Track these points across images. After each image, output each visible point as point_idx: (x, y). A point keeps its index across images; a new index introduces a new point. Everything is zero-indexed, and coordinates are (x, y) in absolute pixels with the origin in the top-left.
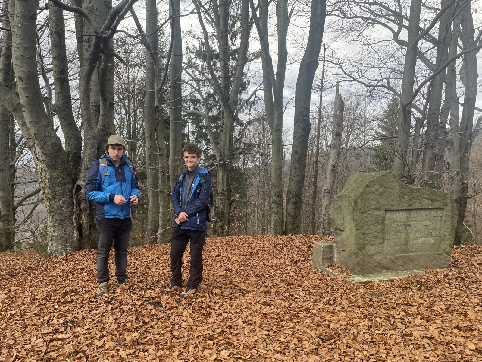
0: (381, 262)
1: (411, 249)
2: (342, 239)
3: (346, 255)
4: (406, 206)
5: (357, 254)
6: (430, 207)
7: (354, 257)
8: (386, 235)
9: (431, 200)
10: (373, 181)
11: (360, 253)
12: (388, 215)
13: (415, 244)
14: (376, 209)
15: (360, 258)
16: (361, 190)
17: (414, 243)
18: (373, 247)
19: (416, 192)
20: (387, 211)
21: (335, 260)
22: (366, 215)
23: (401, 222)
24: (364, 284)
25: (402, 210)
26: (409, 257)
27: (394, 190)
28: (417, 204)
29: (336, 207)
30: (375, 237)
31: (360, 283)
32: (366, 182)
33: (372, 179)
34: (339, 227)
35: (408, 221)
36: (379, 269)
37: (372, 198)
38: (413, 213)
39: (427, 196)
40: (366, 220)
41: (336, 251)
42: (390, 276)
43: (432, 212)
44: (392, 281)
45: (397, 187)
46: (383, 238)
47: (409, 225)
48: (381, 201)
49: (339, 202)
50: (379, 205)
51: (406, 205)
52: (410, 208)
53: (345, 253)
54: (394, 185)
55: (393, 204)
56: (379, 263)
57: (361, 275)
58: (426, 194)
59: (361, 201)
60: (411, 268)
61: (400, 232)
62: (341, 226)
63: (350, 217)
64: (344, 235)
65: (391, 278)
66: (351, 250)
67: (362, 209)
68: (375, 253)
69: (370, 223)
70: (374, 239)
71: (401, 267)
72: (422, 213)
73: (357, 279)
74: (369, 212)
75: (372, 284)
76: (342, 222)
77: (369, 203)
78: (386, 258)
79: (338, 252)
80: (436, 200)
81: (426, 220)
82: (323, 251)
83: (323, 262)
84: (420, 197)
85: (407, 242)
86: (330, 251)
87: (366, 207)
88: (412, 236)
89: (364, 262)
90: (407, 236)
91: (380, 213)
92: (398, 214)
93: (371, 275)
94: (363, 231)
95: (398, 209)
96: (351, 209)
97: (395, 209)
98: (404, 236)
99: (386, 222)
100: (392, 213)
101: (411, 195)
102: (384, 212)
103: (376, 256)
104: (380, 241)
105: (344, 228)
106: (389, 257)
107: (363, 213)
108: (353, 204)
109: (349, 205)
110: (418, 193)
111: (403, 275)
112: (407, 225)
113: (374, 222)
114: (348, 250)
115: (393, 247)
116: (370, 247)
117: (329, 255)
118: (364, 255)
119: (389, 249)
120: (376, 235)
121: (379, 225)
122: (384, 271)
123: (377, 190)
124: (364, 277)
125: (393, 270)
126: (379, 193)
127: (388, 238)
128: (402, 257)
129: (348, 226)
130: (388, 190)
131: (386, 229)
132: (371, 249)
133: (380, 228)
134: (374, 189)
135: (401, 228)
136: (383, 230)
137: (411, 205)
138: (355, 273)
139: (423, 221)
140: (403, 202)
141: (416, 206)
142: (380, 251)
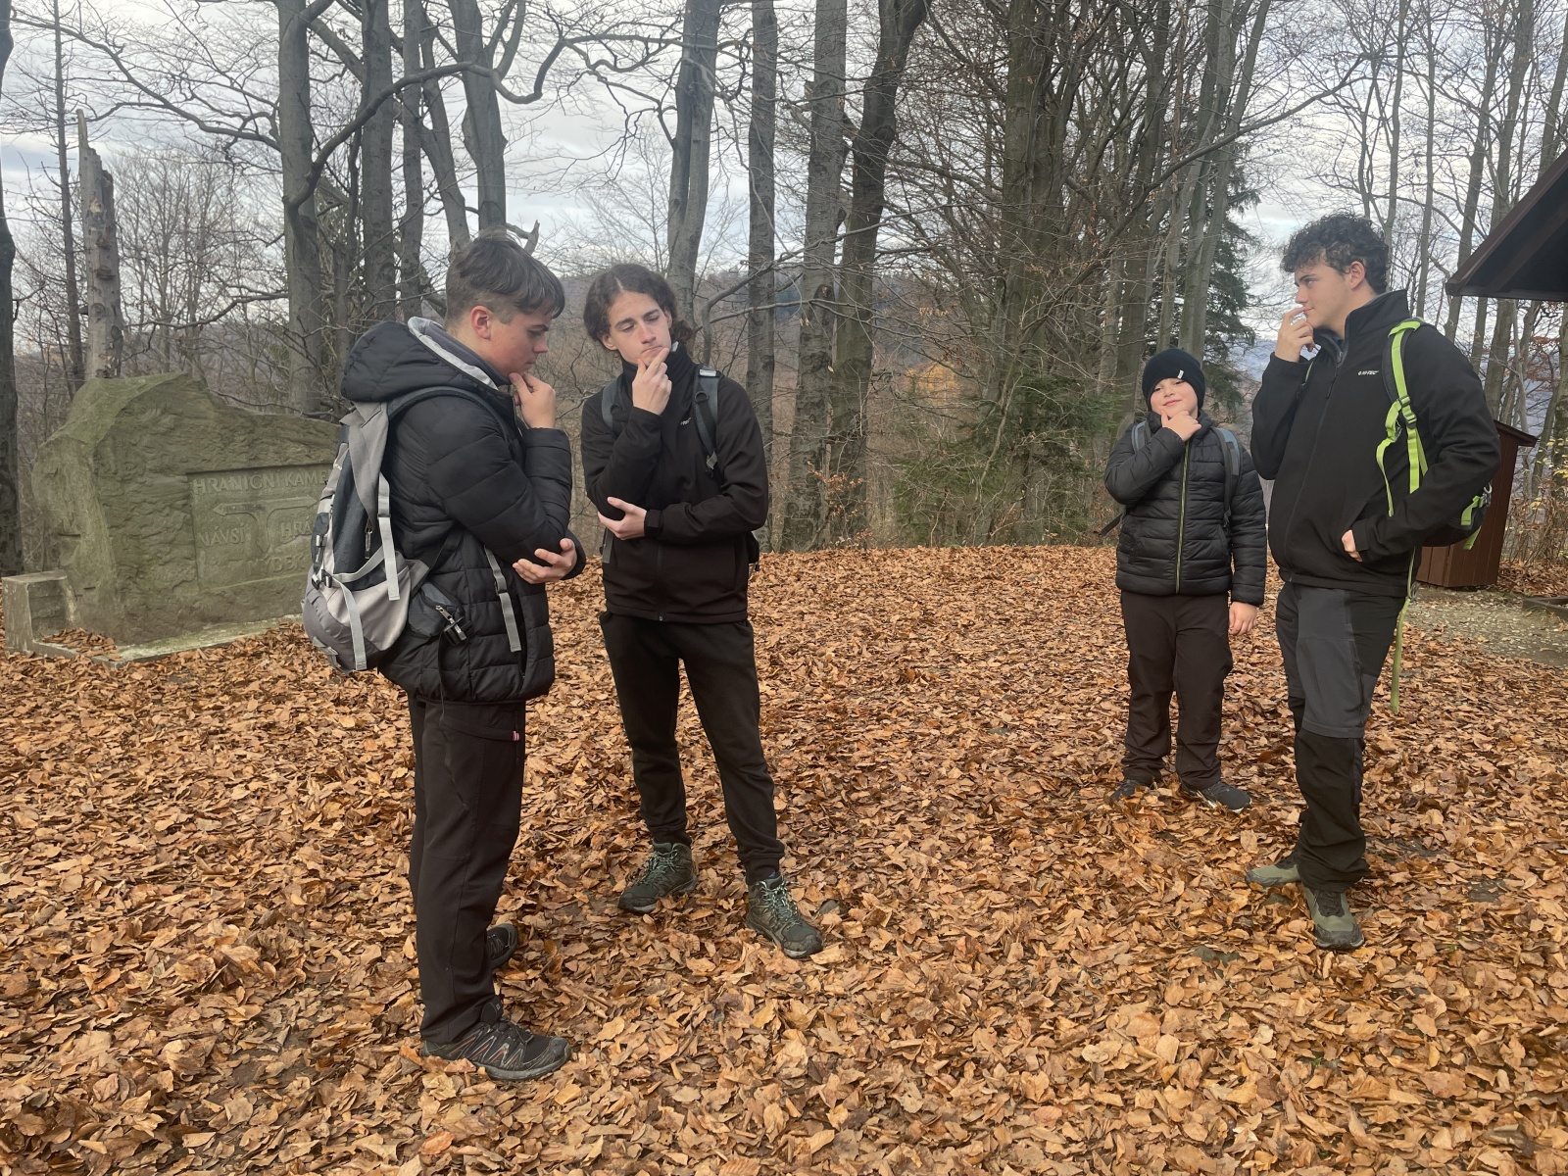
0: (197, 605)
1: (272, 567)
2: (78, 559)
3: (96, 600)
4: (241, 461)
5: (123, 592)
6: (307, 461)
7: (117, 600)
8: (199, 536)
9: (307, 444)
10: (140, 398)
11: (132, 586)
12: (199, 485)
13: (281, 554)
14: (162, 471)
15: (133, 601)
16: (110, 421)
17: (278, 550)
18: (167, 568)
19: (265, 426)
20: (192, 474)
21: (72, 618)
22: (133, 486)
23: (235, 500)
24: (150, 662)
25: (233, 471)
26: (270, 585)
27: (203, 422)
28: (271, 455)
29: (46, 471)
30: (171, 543)
31: (136, 661)
32: (122, 401)
33: (138, 393)
34: (66, 525)
35: (254, 498)
36: (195, 624)
37: (145, 441)
38: (265, 477)
39: (293, 435)
40: (138, 500)
41: (69, 593)
42: (224, 636)
43: (314, 474)
44: (226, 646)
45: (212, 414)
46: (193, 543)
47: (259, 507)
48: (173, 449)
49: (56, 458)
50: (167, 460)
51: (243, 458)
52: (255, 464)
53: (92, 593)
54: (202, 407)
55: (208, 457)
56: (192, 609)
57: (144, 642)
58: (293, 430)
59: (114, 451)
60: (281, 611)
61: (238, 526)
62: (71, 522)
63: (88, 496)
64: (83, 546)
65: (225, 640)
66: (105, 582)
67: (120, 473)
68: (176, 582)
69: (151, 507)
70: (168, 549)
71: (252, 612)
72: (288, 477)
73: (130, 653)
74: (140, 480)
75: (173, 660)
76: (71, 510)
77: (137, 454)
78: (209, 594)
79: (77, 596)
80: (317, 444)
81: (301, 493)
82: (32, 599)
83: (35, 628)
84: (277, 436)
85: (259, 552)
86: (52, 597)
87: (129, 466)
88: (271, 533)
89: (148, 609)
90: (258, 535)
91: (174, 480)
92: (223, 481)
93: (172, 640)
94: (130, 528)
95: (220, 468)
96: (89, 474)
97: (213, 468)
98: (249, 537)
99: (196, 501)
100: (209, 480)
101: (251, 432)
102: (186, 478)
103: (179, 590)
104: (186, 551)
105: (79, 527)
106: (216, 590)
107: (123, 481)
108: (91, 460)
109: (81, 463)
110: (268, 429)
111: (257, 631)
112: (252, 508)
113: (160, 505)
114: (98, 584)
115: (225, 564)
116: (159, 569)
117: (50, 609)
118: (143, 593)
119: (215, 570)
120: (171, 537)
121: (177, 512)
122: (209, 626)
123: (156, 422)
124: (150, 647)
125: (231, 621)
126: (162, 429)
127: (207, 543)
128: (253, 587)
129: (89, 521)
130: (186, 421)
131: (197, 519)
132: (162, 575)
133: (181, 519)
134: (145, 418)
135: (238, 517)
136: (189, 524)
137: (256, 458)
138: (126, 642)
139: (293, 495)
140: (234, 451)
141: (270, 459)
142: (190, 578)
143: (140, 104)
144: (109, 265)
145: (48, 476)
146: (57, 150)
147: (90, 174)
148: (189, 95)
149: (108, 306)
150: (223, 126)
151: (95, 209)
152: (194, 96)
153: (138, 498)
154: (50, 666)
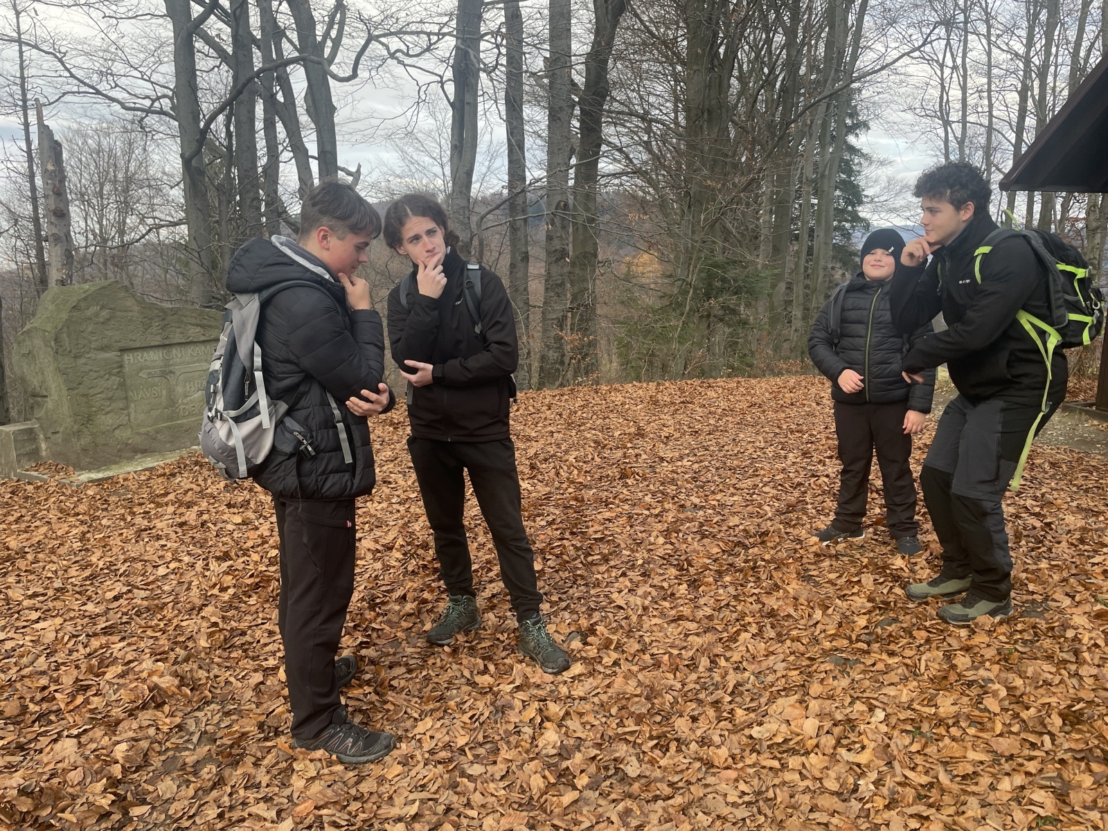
0: (130, 441)
1: (181, 413)
2: (46, 413)
3: (60, 440)
4: (157, 340)
5: (78, 434)
6: (203, 338)
7: (74, 440)
8: (130, 393)
9: (202, 326)
10: (85, 299)
11: (85, 430)
12: (128, 358)
13: (187, 404)
14: (102, 349)
15: (85, 440)
16: (64, 316)
17: (185, 401)
18: (109, 416)
19: (173, 315)
20: (123, 350)
21: (44, 453)
22: (83, 360)
23: (154, 367)
24: (99, 482)
25: (152, 347)
26: (181, 426)
27: (130, 314)
28: (178, 335)
29: (22, 352)
30: (110, 399)
31: (89, 482)
32: (73, 301)
33: (84, 296)
34: (38, 389)
35: (167, 365)
36: (130, 455)
37: (90, 329)
38: (174, 351)
39: (193, 321)
40: (86, 370)
41: (42, 436)
42: (150, 462)
43: (208, 347)
44: (151, 469)
45: (136, 308)
46: (126, 398)
47: (171, 372)
48: (109, 333)
49: (28, 343)
50: (105, 341)
51: (158, 338)
52: (167, 342)
53: (57, 436)
54: (129, 304)
55: (134, 338)
56: (127, 444)
57: (94, 469)
58: (192, 317)
59: (69, 336)
60: (188, 444)
61: (157, 386)
62: (41, 387)
63: (52, 368)
64: (49, 404)
65: (151, 465)
66: (66, 428)
67: (74, 351)
68: (115, 426)
69: (95, 375)
70: (108, 403)
71: (168, 445)
72: (190, 350)
73: (85, 477)
74: (87, 356)
75: (115, 480)
76: (40, 378)
77: (85, 338)
78: (139, 434)
79: (47, 439)
80: (210, 326)
81: (198, 361)
82: (16, 441)
83: (19, 461)
84: (181, 322)
85: (172, 402)
86: (29, 440)
87: (80, 346)
88: (180, 390)
89: (96, 445)
90: (170, 391)
91: (111, 355)
92: (145, 354)
93: (113, 466)
94: (82, 390)
95: (143, 345)
96: (52, 353)
97: (138, 346)
98: (164, 392)
99: (127, 369)
100: (135, 354)
101: (164, 319)
102: (119, 353)
103: (117, 432)
104: (121, 404)
105: (46, 390)
106: (143, 430)
107: (75, 357)
108: (53, 343)
109: (46, 345)
110: (175, 317)
111: (172, 458)
112: (166, 373)
113: (102, 373)
114: (61, 429)
115: (149, 412)
116: (103, 417)
117: (29, 448)
118: (92, 434)
119: (141, 417)
120: (110, 394)
121: (113, 378)
122: (139, 455)
123: (97, 315)
124: (99, 472)
125: (154, 451)
126: (101, 320)
127: (135, 398)
128: (169, 428)
129: (53, 386)
130: (118, 313)
131: (128, 382)
132: (106, 421)
133: (117, 382)
134: (89, 313)
135: (156, 379)
136: (122, 385)
137: (168, 338)
138: (82, 469)
139: (194, 362)
140: (152, 333)
141: (177, 338)
142: (125, 422)
143: (79, 93)
144: (62, 206)
145: (23, 355)
146: (23, 127)
147: (46, 143)
148: (113, 85)
149: (62, 235)
150: (137, 106)
151: (50, 167)
152: (117, 85)
153: (87, 368)
154: (30, 488)
